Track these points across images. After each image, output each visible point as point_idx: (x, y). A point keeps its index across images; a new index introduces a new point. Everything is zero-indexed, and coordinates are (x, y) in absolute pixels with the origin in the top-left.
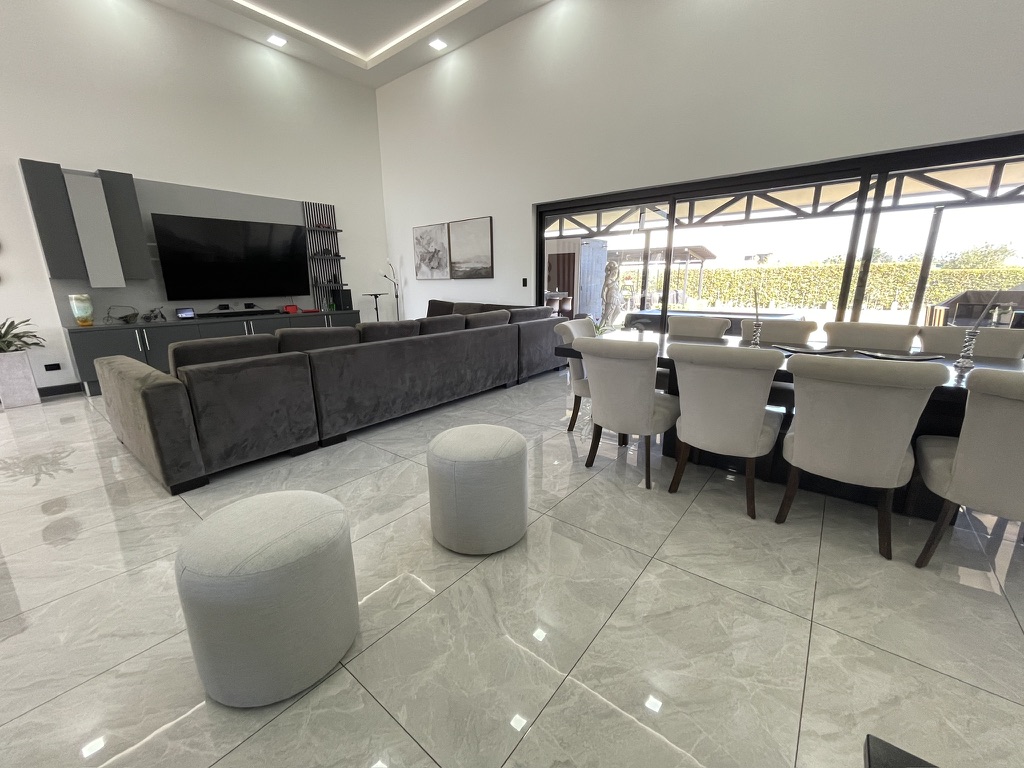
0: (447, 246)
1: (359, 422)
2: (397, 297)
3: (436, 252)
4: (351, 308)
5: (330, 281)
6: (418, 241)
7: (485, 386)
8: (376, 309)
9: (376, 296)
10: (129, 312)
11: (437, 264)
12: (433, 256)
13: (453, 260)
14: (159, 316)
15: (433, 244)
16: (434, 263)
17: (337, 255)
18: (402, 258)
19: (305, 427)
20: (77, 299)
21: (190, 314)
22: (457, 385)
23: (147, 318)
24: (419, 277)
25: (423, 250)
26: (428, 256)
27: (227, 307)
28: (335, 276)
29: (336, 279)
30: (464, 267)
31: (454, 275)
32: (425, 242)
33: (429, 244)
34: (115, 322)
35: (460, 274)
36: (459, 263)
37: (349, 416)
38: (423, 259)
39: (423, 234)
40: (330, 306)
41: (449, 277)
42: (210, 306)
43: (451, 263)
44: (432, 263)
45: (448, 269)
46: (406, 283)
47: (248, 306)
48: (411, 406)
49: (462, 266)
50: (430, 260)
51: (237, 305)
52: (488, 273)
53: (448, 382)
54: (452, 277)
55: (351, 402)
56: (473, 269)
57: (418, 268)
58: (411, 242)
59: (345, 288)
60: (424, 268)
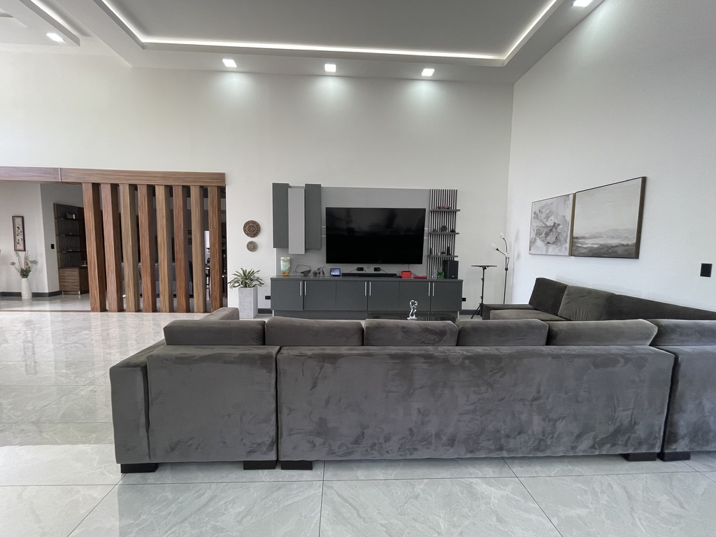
0: (569, 219)
1: (331, 452)
2: (507, 269)
3: (555, 226)
4: (456, 277)
5: (443, 253)
6: (536, 216)
7: (573, 448)
8: (483, 279)
9: (484, 268)
10: (308, 269)
11: (554, 239)
12: (551, 230)
13: (575, 234)
14: (322, 273)
15: (552, 218)
16: (551, 238)
17: (453, 231)
18: (517, 233)
19: (259, 441)
20: (283, 260)
21: (337, 273)
22: (508, 436)
23: (315, 274)
24: (532, 252)
25: (540, 224)
26: (545, 230)
27: (362, 269)
28: (448, 248)
29: (449, 251)
30: (590, 243)
31: (574, 251)
32: (544, 215)
33: (547, 217)
34: (298, 274)
35: (585, 251)
36: (583, 238)
37: (319, 441)
38: (538, 233)
39: (543, 208)
40: (439, 274)
41: (567, 253)
42: (351, 268)
43: (572, 238)
44: (549, 238)
45: (568, 245)
46: (519, 256)
47: (376, 269)
48: (416, 449)
49: (587, 241)
50: (547, 234)
51: (369, 269)
52: (632, 252)
53: (491, 427)
54: (571, 254)
55: (322, 422)
56: (603, 246)
57: (532, 243)
58: (528, 216)
59: (456, 259)
60: (539, 243)
